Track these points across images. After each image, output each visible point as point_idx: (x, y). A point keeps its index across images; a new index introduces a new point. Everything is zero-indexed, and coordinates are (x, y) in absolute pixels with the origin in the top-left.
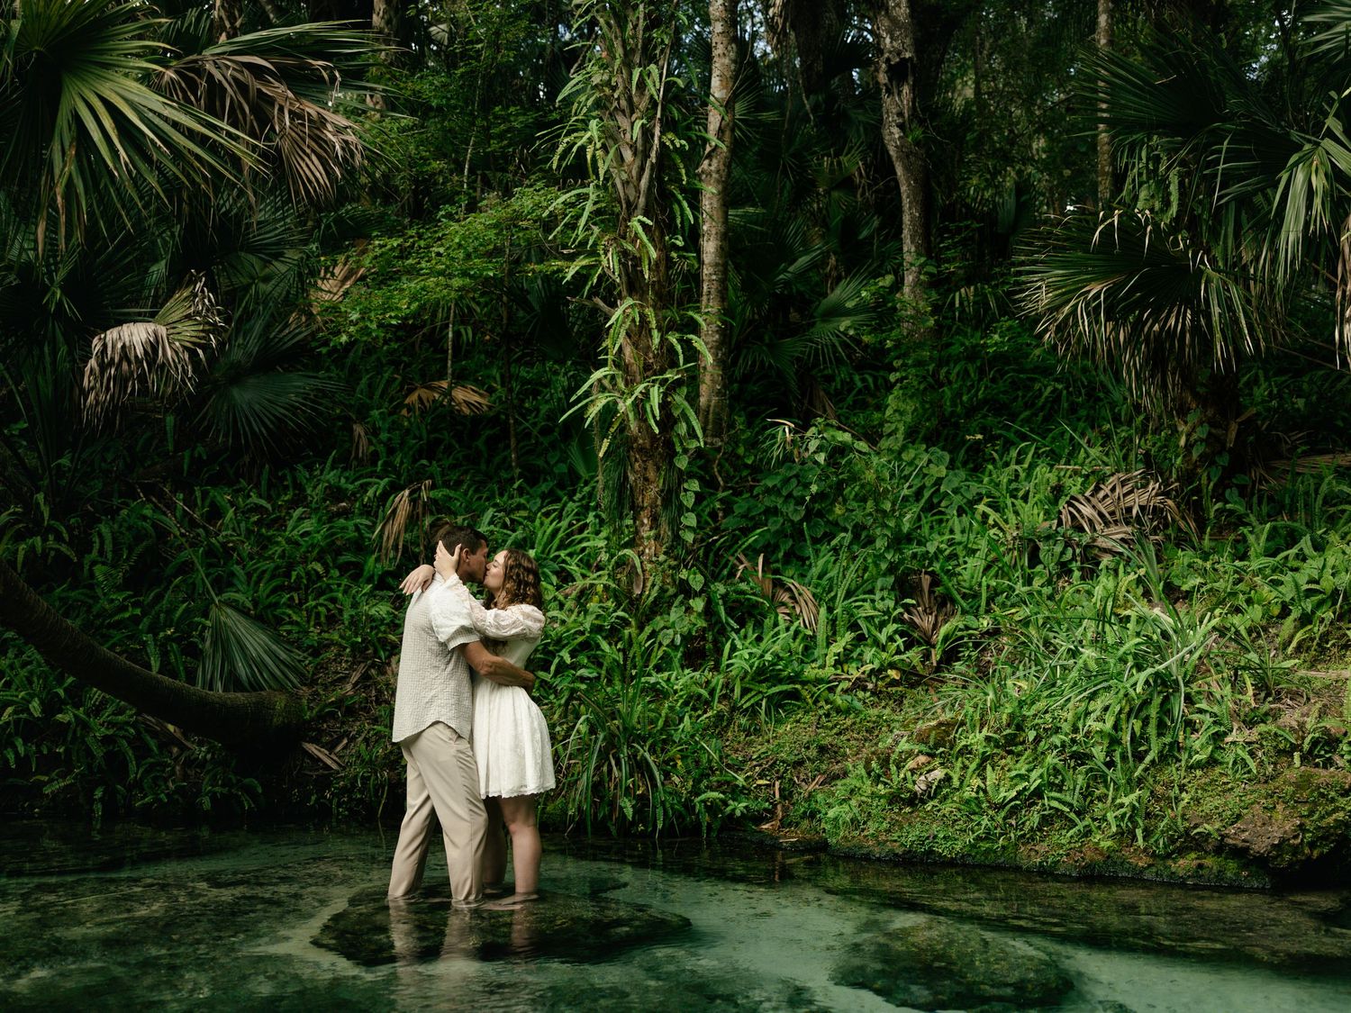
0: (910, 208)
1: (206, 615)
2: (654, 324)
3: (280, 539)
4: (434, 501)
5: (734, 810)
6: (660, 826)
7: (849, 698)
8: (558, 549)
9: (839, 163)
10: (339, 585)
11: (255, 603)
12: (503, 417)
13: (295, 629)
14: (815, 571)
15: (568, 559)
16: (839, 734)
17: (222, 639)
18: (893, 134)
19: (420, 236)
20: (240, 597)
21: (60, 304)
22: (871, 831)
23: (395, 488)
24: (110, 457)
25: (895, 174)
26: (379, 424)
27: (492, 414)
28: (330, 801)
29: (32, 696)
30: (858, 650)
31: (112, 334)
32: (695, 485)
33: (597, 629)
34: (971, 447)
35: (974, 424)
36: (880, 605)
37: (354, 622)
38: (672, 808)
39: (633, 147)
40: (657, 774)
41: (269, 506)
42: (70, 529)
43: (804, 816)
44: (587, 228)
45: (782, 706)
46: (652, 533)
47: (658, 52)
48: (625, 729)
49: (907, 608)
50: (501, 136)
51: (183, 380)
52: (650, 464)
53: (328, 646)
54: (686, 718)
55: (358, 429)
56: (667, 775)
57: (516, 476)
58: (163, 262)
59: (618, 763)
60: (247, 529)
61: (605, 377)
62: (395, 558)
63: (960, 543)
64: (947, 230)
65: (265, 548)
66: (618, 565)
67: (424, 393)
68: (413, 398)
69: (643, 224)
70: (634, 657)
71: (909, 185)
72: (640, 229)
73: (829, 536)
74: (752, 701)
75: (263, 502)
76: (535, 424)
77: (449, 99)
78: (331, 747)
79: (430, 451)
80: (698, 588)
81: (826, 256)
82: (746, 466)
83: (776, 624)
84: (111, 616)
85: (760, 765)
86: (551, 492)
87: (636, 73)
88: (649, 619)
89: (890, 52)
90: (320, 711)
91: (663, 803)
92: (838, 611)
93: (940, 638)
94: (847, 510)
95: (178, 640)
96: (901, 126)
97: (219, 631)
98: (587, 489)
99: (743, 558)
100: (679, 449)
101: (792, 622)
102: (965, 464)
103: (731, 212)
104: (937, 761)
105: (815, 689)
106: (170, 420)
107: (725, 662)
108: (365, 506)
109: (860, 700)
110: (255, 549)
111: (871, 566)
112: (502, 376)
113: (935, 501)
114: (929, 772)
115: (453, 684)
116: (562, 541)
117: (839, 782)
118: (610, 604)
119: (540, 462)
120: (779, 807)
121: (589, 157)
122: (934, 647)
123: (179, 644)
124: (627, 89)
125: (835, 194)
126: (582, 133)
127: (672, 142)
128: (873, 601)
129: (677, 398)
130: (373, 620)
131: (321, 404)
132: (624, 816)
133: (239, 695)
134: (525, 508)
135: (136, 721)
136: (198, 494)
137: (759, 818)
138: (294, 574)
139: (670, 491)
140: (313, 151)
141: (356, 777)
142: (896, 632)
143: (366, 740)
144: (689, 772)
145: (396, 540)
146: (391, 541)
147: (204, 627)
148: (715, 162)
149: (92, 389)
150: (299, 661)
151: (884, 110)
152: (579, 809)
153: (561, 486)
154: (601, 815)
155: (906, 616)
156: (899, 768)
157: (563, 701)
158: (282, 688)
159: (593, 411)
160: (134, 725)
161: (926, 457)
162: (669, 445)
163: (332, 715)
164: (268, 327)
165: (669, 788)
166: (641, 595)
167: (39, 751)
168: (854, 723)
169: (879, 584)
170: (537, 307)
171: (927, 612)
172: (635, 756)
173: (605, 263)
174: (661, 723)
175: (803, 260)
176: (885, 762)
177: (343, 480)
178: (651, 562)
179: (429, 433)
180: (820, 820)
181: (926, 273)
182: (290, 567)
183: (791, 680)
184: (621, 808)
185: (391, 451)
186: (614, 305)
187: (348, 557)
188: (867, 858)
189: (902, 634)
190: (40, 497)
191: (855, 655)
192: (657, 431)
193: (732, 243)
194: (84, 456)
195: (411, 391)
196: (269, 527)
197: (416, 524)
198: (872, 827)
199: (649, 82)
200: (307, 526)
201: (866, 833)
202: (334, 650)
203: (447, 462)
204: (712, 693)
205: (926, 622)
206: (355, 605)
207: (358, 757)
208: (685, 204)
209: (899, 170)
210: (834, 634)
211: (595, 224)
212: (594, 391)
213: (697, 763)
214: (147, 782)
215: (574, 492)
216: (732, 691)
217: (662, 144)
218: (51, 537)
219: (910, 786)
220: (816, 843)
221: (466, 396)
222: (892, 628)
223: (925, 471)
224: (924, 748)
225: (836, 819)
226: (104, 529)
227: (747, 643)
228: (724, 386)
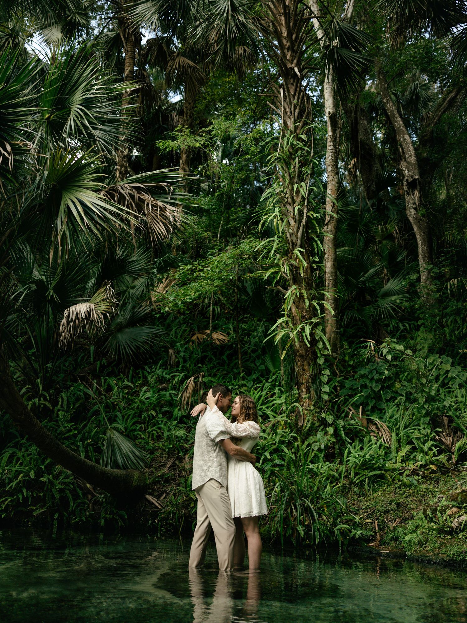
0: (422, 245)
1: (105, 434)
2: (306, 297)
3: (137, 400)
4: (204, 383)
5: (355, 535)
6: (317, 541)
7: (410, 479)
8: (261, 405)
9: (386, 228)
10: (162, 421)
11: (126, 429)
12: (234, 345)
13: (143, 441)
14: (388, 415)
15: (266, 409)
16: (407, 497)
17: (111, 445)
18: (411, 213)
19: (199, 265)
20: (120, 426)
21: (52, 296)
22: (430, 548)
23: (187, 377)
24: (67, 364)
25: (414, 230)
26: (180, 349)
27: (230, 344)
28: (158, 524)
29: (31, 469)
30: (413, 455)
31: (72, 308)
32: (328, 372)
33: (282, 442)
34: (461, 356)
35: (462, 345)
36: (423, 432)
37: (169, 438)
38: (323, 532)
39: (294, 218)
40: (315, 514)
41: (132, 386)
42: (50, 395)
43: (392, 538)
44: (274, 255)
45: (376, 482)
46: (307, 396)
47: (305, 177)
48: (298, 490)
49: (438, 433)
50: (234, 220)
51: (100, 327)
52: (305, 362)
53: (157, 450)
54: (328, 486)
55: (171, 351)
56: (320, 515)
57: (241, 371)
58: (94, 279)
59: (296, 508)
60: (123, 396)
61: (284, 322)
62: (187, 409)
63: (461, 402)
64: (442, 252)
65: (130, 404)
66: (291, 412)
67: (199, 336)
68: (195, 338)
69: (300, 251)
70: (300, 456)
71: (421, 234)
72: (299, 254)
73: (393, 399)
74: (361, 479)
75: (130, 384)
76: (249, 348)
77: (212, 206)
78: (158, 497)
79: (202, 360)
80: (331, 422)
81: (382, 268)
82: (350, 366)
83: (370, 441)
84: (65, 434)
85: (367, 512)
86: (258, 378)
87: (295, 187)
88: (307, 438)
89: (408, 177)
90: (153, 480)
91: (319, 529)
92: (401, 434)
93: (456, 449)
94: (402, 385)
95: (93, 445)
96: (415, 209)
97: (110, 441)
98: (274, 377)
99: (352, 409)
100: (319, 355)
101: (378, 441)
102: (459, 365)
103: (337, 250)
104: (463, 511)
105: (392, 474)
106: (92, 348)
107: (345, 459)
108: (174, 385)
109: (416, 480)
110: (126, 405)
111: (416, 413)
112: (234, 328)
113: (446, 382)
114: (459, 516)
115: (218, 460)
116: (263, 401)
117: (410, 522)
118: (288, 430)
119: (252, 365)
120: (378, 534)
121: (275, 224)
122: (453, 453)
123: (93, 447)
124: (292, 193)
125: (384, 242)
126: (271, 214)
127: (312, 215)
128: (419, 430)
129: (317, 331)
130: (178, 438)
131: (155, 340)
132: (300, 535)
133: (119, 470)
134: (246, 386)
135: (74, 482)
136: (103, 380)
137: (368, 540)
138: (143, 416)
139: (315, 375)
140: (161, 221)
141: (169, 512)
142: (432, 445)
143: (174, 494)
144: (331, 514)
145: (188, 400)
146: (186, 401)
147: (104, 440)
148: (329, 226)
149: (64, 332)
150: (145, 456)
151: (406, 202)
152: (277, 531)
153: (262, 376)
154: (287, 535)
155: (437, 437)
156: (442, 514)
157: (267, 476)
158: (137, 469)
159: (278, 338)
160: (73, 484)
161: (440, 360)
162: (314, 353)
163: (159, 482)
164: (134, 307)
165: (321, 522)
166: (302, 426)
167: (32, 495)
168: (414, 492)
169: (422, 420)
170: (251, 294)
171: (448, 435)
172: (304, 505)
173: (283, 270)
174: (315, 488)
175: (372, 271)
176: (434, 511)
177: (164, 373)
178: (307, 410)
179: (202, 353)
180: (401, 541)
181: (434, 273)
182: (141, 413)
183: (379, 469)
184: (298, 531)
185: (185, 361)
186: (287, 289)
187: (165, 409)
188: (429, 562)
189: (436, 446)
190: (39, 380)
191: (412, 457)
192: (309, 346)
193: (338, 263)
194: (57, 364)
195: (193, 335)
196: (132, 395)
197: (197, 393)
198: (430, 546)
199: (301, 190)
200: (149, 394)
201: (427, 549)
202: (160, 451)
203: (210, 366)
204: (340, 474)
205: (448, 441)
206: (169, 430)
207: (170, 503)
208: (319, 242)
209: (415, 229)
210: (400, 446)
211: (278, 253)
212: (279, 329)
213: (335, 509)
214: (77, 511)
215: (268, 379)
216: (350, 474)
217: (308, 217)
218: (42, 399)
219: (449, 524)
220: (400, 554)
221: (218, 336)
222: (430, 443)
223: (440, 367)
224: (455, 504)
225: (409, 541)
226: (63, 395)
227: (356, 450)
228: (337, 329)
